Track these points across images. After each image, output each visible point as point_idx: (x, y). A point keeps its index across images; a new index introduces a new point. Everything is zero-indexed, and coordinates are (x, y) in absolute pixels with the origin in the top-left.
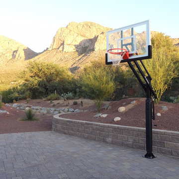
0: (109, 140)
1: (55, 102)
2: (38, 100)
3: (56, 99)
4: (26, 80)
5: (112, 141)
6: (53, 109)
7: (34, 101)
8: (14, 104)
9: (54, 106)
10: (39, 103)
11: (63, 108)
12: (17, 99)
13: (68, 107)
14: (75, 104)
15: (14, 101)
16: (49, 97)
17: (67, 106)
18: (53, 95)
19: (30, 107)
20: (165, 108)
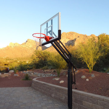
0: (53, 95)
1: (46, 71)
2: (38, 70)
3: (47, 69)
4: (34, 60)
5: (54, 97)
6: (43, 74)
7: (36, 70)
8: (27, 71)
9: (44, 72)
10: (38, 71)
11: (48, 74)
12: (29, 69)
13: (50, 73)
14: (55, 71)
15: (28, 70)
16: (43, 68)
18: (45, 67)
19: (33, 73)
20: (93, 76)
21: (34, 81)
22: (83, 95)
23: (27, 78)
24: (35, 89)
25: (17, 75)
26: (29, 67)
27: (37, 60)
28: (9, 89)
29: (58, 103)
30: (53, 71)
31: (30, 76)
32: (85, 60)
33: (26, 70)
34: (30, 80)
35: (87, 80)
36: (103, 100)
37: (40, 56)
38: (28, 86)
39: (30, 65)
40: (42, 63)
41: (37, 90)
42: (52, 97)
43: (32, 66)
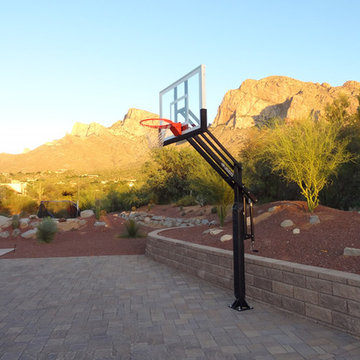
0: (202, 273)
1: (187, 209)
2: (164, 207)
3: (191, 205)
4: (151, 176)
5: (205, 276)
6: (180, 220)
7: (160, 207)
8: (133, 213)
9: (184, 215)
10: (164, 210)
11: (194, 219)
12: (138, 206)
13: (201, 218)
14: (214, 211)
15: (134, 208)
16: (180, 202)
17: (201, 215)
18: (186, 198)
19: (151, 217)
20: (315, 219)
21: (153, 239)
22: (273, 266)
23: (133, 232)
24: (155, 260)
25: (103, 223)
26: (136, 199)
27: (162, 176)
28: (87, 259)
29: (214, 290)
30: (209, 209)
31: (140, 226)
32: (296, 176)
33: (129, 209)
34: (140, 237)
35: (296, 231)
36: (318, 276)
37: (171, 165)
38: (135, 253)
39: (140, 194)
40: (176, 186)
41: (161, 262)
42: (199, 277)
43: (146, 196)
